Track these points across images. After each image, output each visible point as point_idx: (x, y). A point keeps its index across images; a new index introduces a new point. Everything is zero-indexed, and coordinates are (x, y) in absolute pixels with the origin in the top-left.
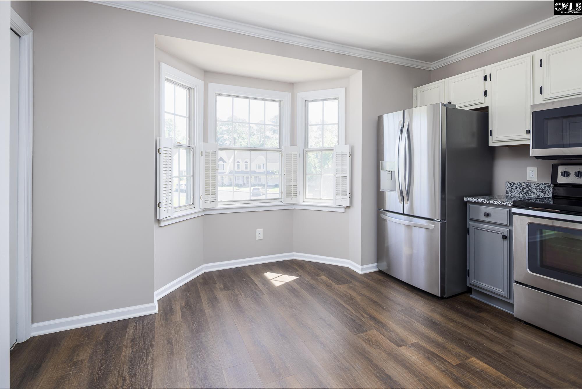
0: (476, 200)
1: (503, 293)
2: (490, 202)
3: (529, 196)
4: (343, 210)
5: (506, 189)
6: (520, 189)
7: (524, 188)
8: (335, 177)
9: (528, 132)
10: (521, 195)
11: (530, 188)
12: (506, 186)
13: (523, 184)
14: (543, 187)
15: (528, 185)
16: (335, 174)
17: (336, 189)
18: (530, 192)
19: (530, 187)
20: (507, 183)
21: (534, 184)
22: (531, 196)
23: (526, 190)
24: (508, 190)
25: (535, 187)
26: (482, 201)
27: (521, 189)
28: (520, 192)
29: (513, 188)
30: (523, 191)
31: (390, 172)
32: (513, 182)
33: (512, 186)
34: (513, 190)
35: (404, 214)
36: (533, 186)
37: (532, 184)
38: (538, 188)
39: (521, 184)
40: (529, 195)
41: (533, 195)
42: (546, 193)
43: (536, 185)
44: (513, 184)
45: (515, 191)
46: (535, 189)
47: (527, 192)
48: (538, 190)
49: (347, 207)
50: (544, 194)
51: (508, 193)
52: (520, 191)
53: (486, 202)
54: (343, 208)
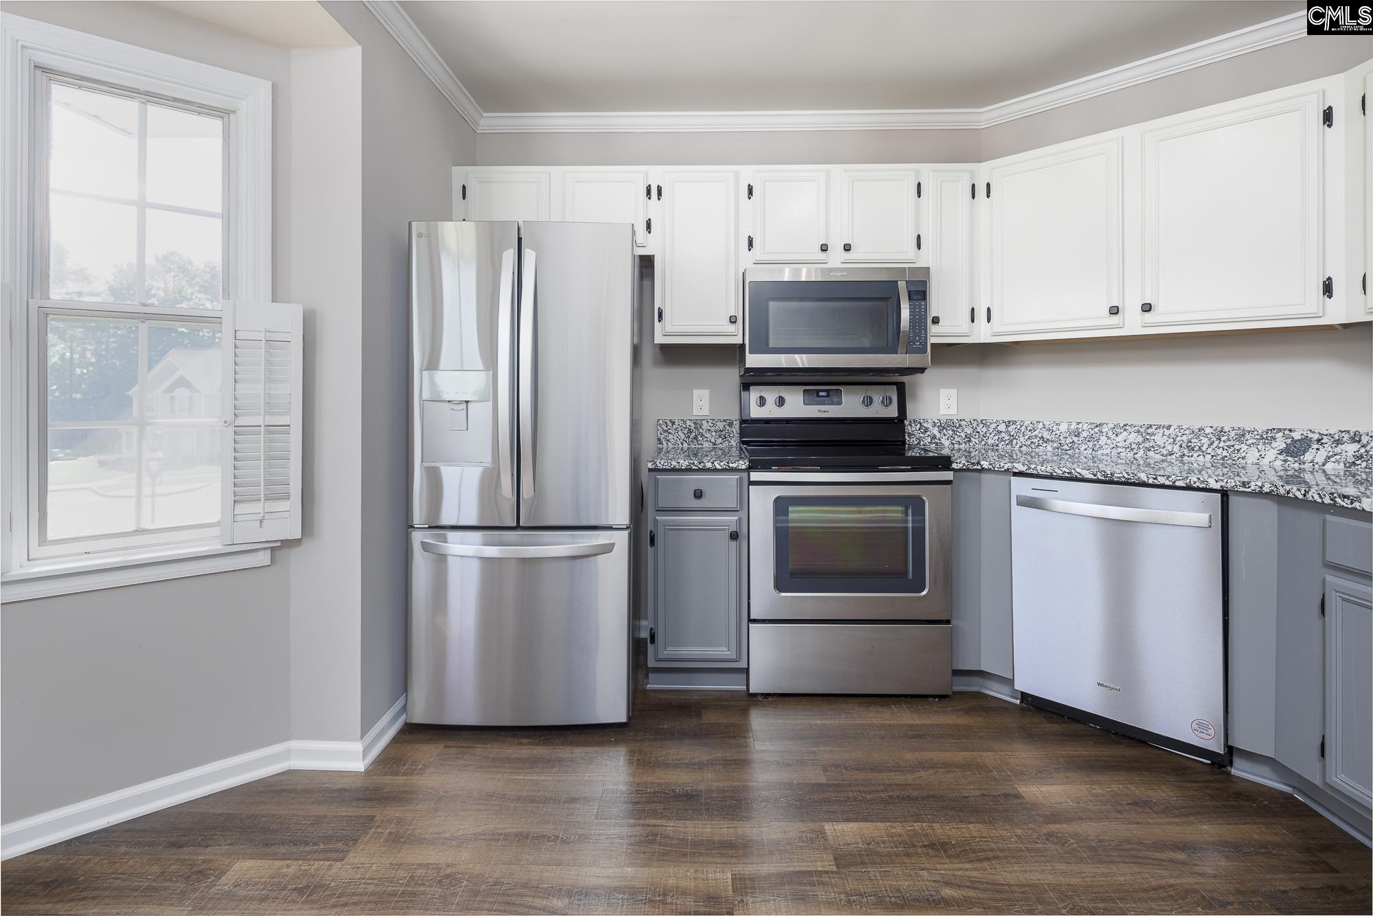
0: (676, 464)
1: (729, 653)
2: (705, 466)
3: (700, 446)
4: (263, 558)
5: (659, 434)
6: (684, 434)
7: (690, 431)
8: (232, 429)
9: (733, 320)
10: (685, 445)
11: (701, 431)
12: (659, 428)
13: (688, 423)
14: (720, 425)
15: (698, 424)
16: (230, 417)
17: (235, 477)
18: (700, 439)
19: (701, 427)
20: (661, 422)
21: (708, 422)
22: (702, 444)
23: (694, 434)
24: (662, 437)
25: (709, 428)
26: (688, 464)
27: (686, 432)
28: (683, 440)
29: (670, 431)
30: (689, 437)
31: (464, 406)
32: (670, 421)
33: (669, 427)
34: (671, 436)
35: (518, 527)
36: (705, 425)
37: (703, 422)
38: (713, 429)
39: (684, 422)
40: (699, 444)
41: (705, 443)
42: (726, 438)
43: (710, 424)
44: (670, 424)
45: (676, 438)
46: (709, 430)
47: (696, 438)
48: (714, 434)
49: (287, 544)
50: (723, 439)
51: (661, 443)
52: (683, 437)
53: (697, 466)
54: (265, 549)
